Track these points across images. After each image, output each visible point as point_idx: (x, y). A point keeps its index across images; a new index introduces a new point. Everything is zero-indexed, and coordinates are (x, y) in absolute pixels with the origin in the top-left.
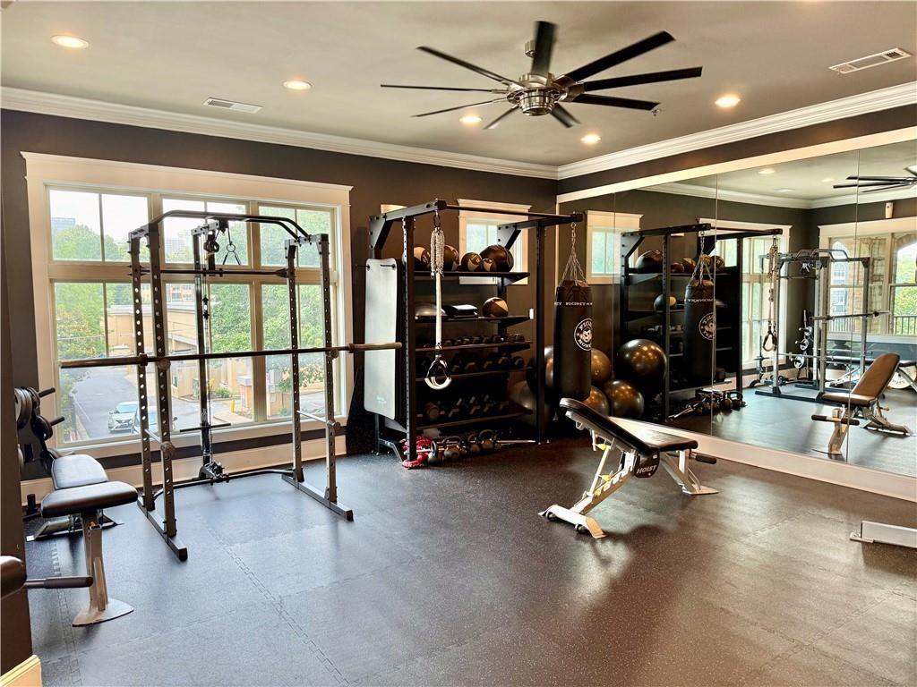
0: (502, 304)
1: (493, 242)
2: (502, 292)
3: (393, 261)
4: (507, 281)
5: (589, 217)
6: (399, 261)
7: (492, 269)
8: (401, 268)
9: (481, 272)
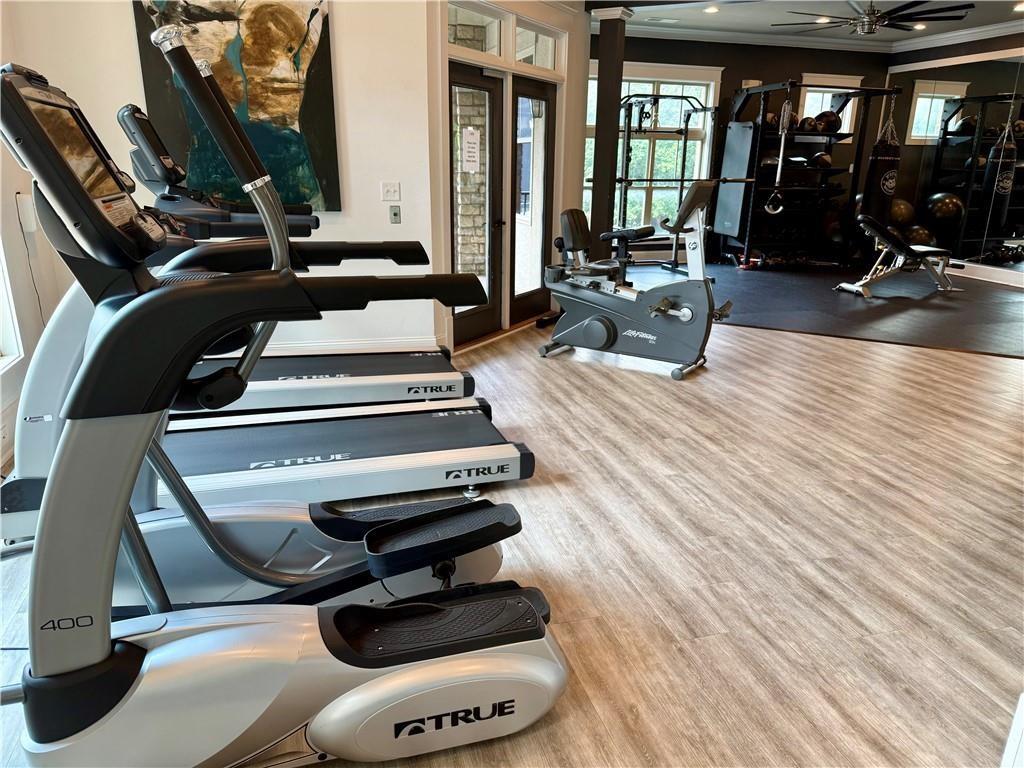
0: (828, 158)
1: (827, 108)
2: (828, 148)
3: (751, 124)
4: (834, 140)
5: (916, 85)
6: (755, 124)
7: (823, 130)
8: (756, 128)
9: (814, 132)
